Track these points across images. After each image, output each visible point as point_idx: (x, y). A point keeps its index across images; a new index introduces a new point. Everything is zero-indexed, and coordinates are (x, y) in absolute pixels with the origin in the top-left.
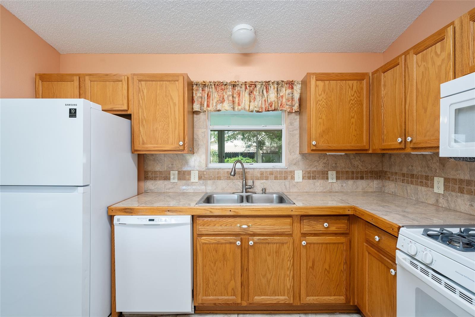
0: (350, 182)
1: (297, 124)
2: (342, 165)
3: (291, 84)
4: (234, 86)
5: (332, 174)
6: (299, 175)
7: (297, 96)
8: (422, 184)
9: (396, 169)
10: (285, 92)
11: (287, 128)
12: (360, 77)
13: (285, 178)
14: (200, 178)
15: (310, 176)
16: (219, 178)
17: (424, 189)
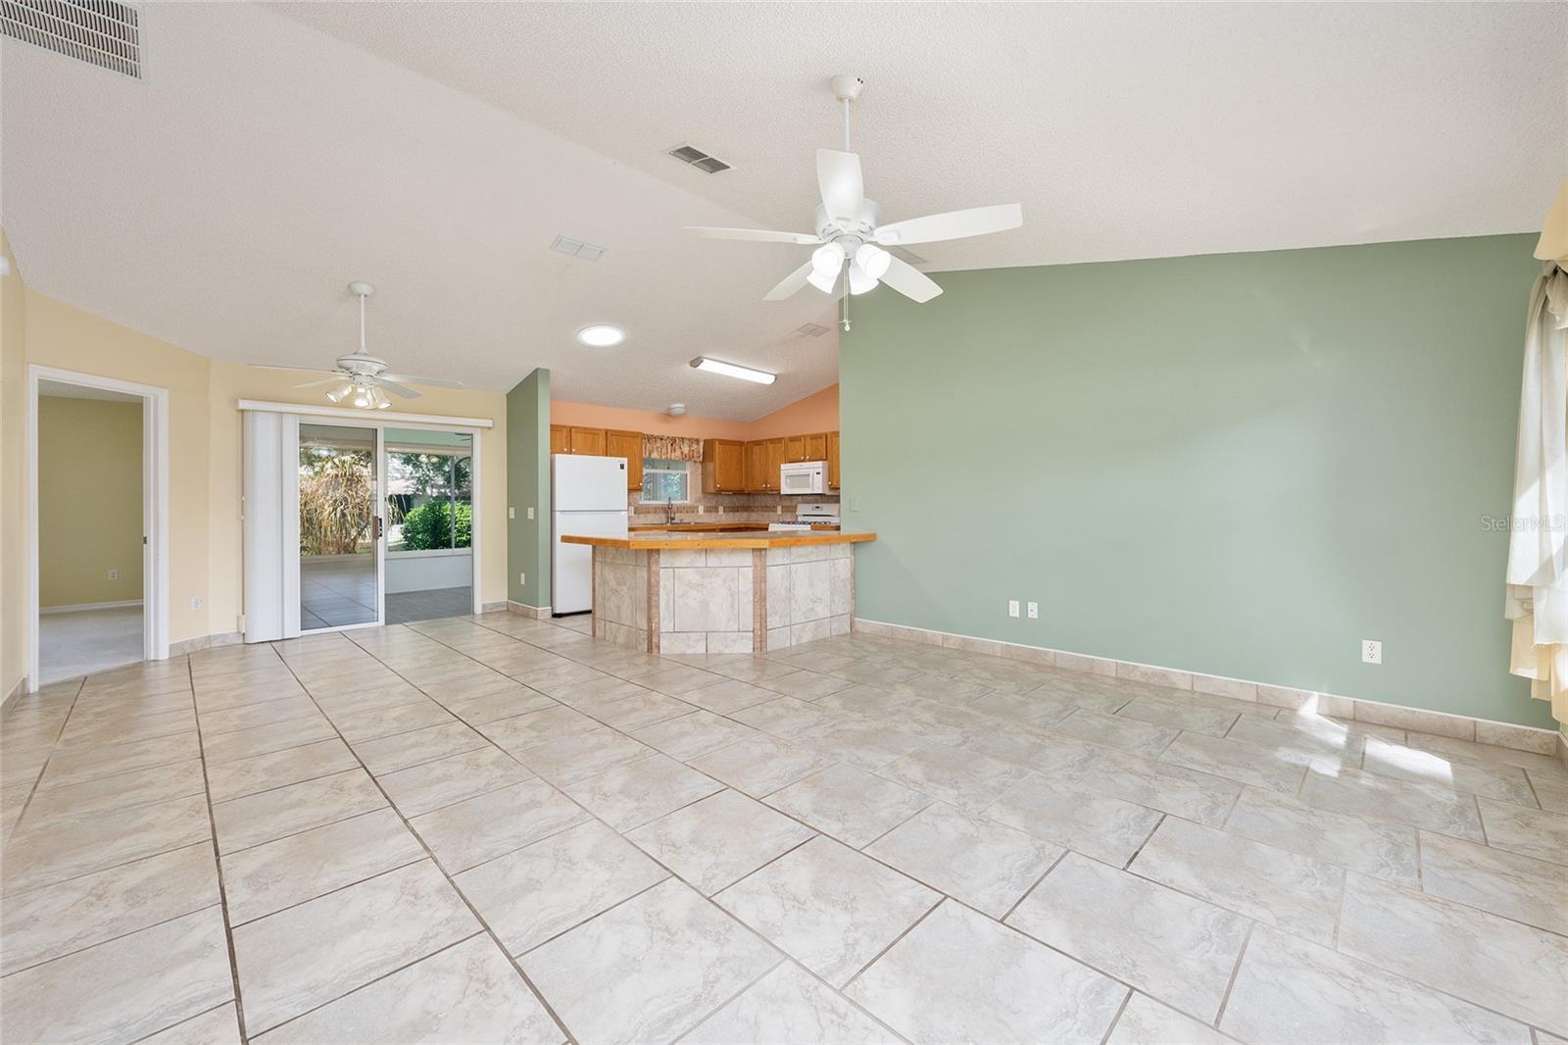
0: (731, 514)
1: (700, 470)
2: (727, 501)
3: (698, 441)
4: (662, 439)
5: (721, 508)
6: (701, 509)
7: (701, 451)
8: (772, 511)
9: (757, 504)
10: (695, 446)
11: (692, 473)
12: (741, 444)
13: (693, 512)
14: (635, 513)
15: (708, 510)
16: (649, 512)
17: (772, 513)
